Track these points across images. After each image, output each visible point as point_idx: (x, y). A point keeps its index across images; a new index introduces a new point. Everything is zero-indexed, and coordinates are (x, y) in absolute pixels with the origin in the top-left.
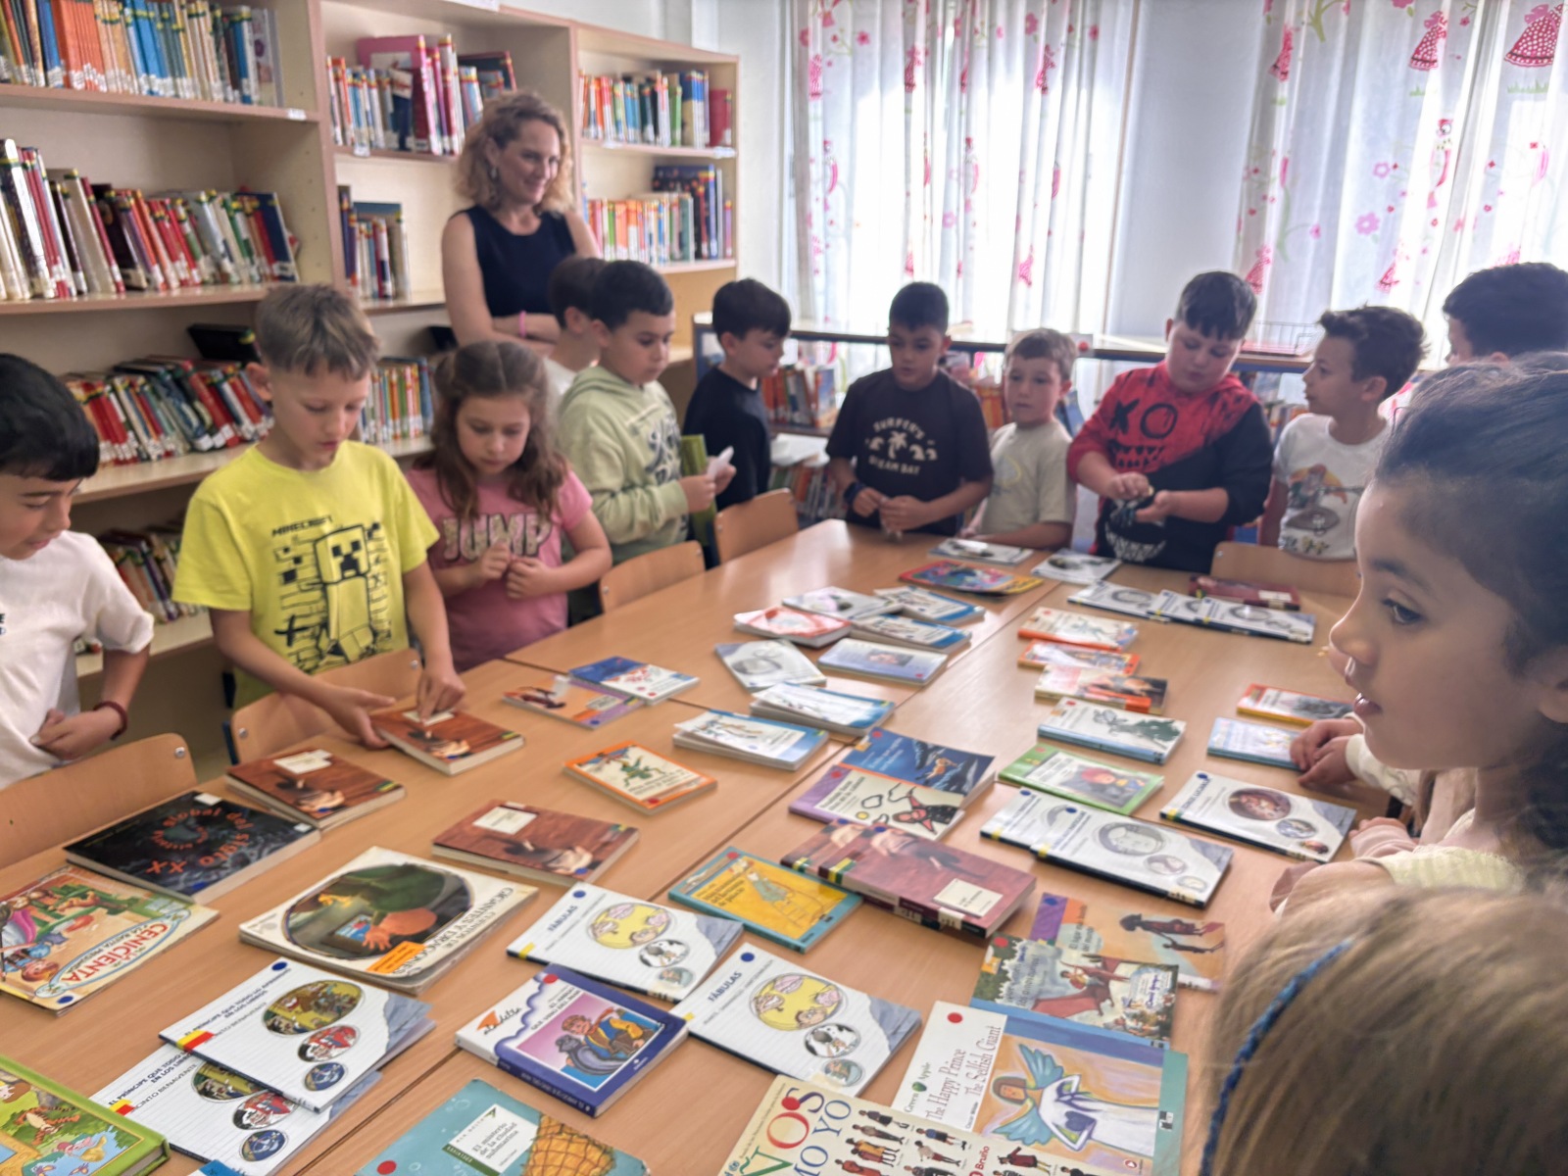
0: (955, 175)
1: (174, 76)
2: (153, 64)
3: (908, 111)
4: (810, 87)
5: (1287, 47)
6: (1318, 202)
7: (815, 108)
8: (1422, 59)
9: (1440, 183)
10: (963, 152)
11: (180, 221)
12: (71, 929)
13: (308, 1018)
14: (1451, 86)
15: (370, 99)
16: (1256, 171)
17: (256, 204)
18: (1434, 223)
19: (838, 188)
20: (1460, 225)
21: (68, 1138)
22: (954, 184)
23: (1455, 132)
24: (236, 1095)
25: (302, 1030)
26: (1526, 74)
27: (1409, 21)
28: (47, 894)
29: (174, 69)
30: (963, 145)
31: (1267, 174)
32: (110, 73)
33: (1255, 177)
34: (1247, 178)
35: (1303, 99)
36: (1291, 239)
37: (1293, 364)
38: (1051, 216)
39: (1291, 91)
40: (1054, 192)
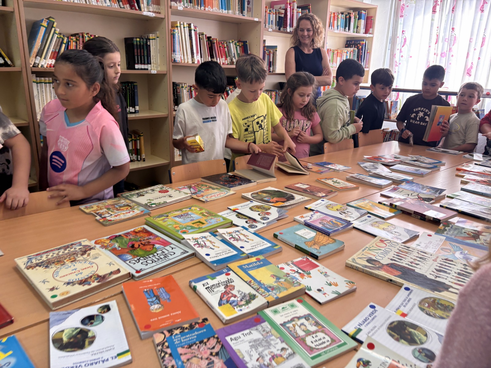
0: (447, 40)
1: (228, 10)
2: (224, 7)
3: (432, 20)
4: (400, 14)
7: (401, 20)
10: (451, 32)
11: (225, 48)
12: (205, 191)
13: (259, 210)
15: (273, 17)
17: (242, 44)
19: (405, 46)
21: (212, 217)
22: (446, 43)
24: (245, 219)
25: (258, 211)
28: (198, 185)
29: (228, 9)
30: (451, 30)
32: (214, 9)
38: (480, 53)
40: (482, 45)
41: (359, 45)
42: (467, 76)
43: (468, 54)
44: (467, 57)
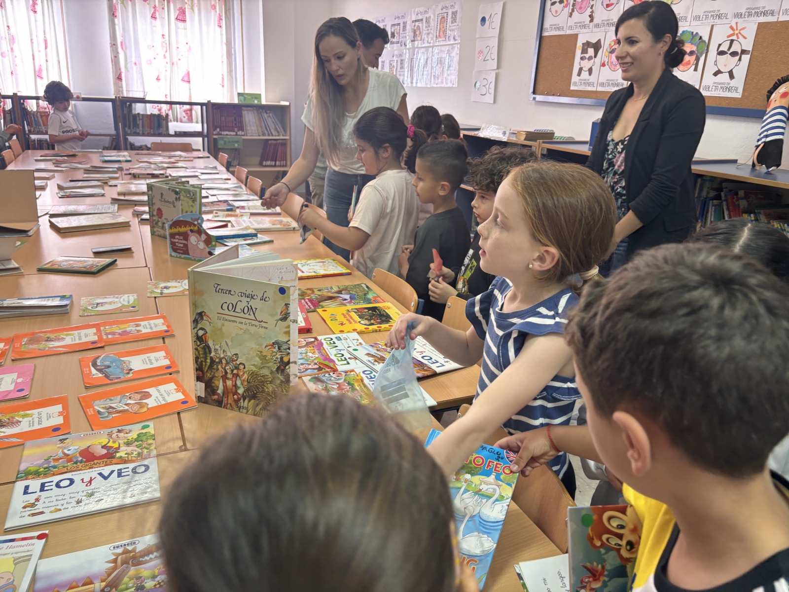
0: (4, 39)
5: (115, 9)
6: (134, 55)
8: (154, 17)
9: (166, 52)
10: (6, 30)
14: (163, 26)
16: (114, 45)
18: (167, 63)
20: (173, 64)
22: (4, 42)
23: (167, 37)
26: (181, 24)
27: (148, 7)
30: (6, 28)
31: (117, 45)
33: (114, 46)
34: (111, 46)
35: (123, 25)
36: (129, 65)
37: (143, 101)
38: (46, 55)
39: (119, 21)
40: (46, 48)
42: (38, 80)
43: (33, 55)
44: (34, 59)
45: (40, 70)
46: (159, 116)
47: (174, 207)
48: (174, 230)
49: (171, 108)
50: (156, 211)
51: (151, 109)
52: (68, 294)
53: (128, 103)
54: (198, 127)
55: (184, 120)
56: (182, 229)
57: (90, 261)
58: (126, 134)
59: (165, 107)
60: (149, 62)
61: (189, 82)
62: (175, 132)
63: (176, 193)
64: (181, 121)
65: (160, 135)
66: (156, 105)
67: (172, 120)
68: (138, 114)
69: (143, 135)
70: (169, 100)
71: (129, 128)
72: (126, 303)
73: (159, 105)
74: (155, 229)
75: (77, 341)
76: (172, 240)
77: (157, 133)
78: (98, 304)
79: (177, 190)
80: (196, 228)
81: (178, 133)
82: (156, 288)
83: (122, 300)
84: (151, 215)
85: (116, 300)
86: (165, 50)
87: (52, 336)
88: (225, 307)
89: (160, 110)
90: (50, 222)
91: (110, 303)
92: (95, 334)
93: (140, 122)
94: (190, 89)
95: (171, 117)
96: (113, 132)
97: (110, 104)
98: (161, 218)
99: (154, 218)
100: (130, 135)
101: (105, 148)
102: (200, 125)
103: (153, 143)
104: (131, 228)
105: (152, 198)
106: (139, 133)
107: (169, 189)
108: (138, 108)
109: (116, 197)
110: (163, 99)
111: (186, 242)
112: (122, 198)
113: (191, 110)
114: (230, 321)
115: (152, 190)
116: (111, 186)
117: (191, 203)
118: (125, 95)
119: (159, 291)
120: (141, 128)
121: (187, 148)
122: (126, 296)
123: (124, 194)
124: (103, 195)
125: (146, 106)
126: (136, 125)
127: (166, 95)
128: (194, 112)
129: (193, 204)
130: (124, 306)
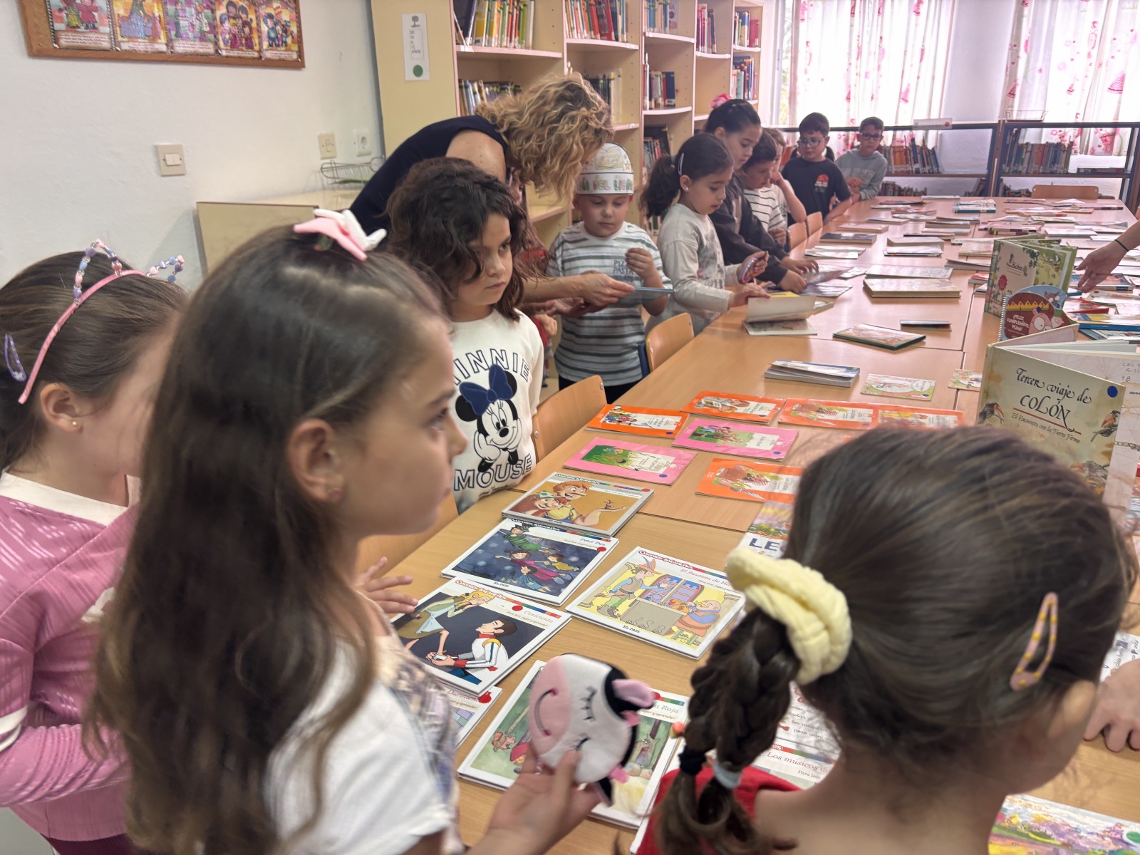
0: (873, 54)
3: (852, 26)
4: (801, 17)
6: (1041, 57)
7: (802, 26)
9: (1093, 48)
10: (878, 43)
14: (1097, 7)
16: (1015, 46)
18: (1090, 65)
19: (812, 64)
20: (1100, 65)
23: (1100, 25)
30: (879, 39)
31: (1019, 47)
33: (1015, 48)
34: (1011, 49)
35: (1035, 15)
36: (1030, 74)
37: (1039, 124)
38: (919, 71)
39: (1029, 11)
40: (921, 59)
41: (743, 65)
42: (902, 103)
43: (903, 72)
45: (907, 91)
46: (1059, 145)
47: (1025, 274)
48: (1015, 307)
49: (1081, 133)
50: (998, 279)
51: (1048, 137)
52: (855, 366)
53: (1015, 129)
54: (1119, 162)
55: (1098, 150)
56: (1026, 306)
57: (892, 333)
58: (1001, 173)
59: (1071, 132)
60: (1062, 67)
61: (1120, 91)
62: (1079, 169)
63: (1033, 255)
64: (1093, 153)
65: (1053, 174)
66: (1058, 129)
67: (1079, 151)
68: (1027, 144)
69: (1027, 174)
70: (1080, 120)
71: (1009, 165)
72: (918, 389)
73: (1063, 129)
74: (991, 305)
75: (849, 419)
76: (1009, 320)
77: (1048, 171)
78: (885, 384)
79: (1035, 251)
80: (1046, 307)
81: (1082, 171)
82: (964, 378)
83: (915, 384)
84: (991, 285)
85: (908, 383)
86: (1092, 44)
87: (825, 408)
88: (1026, 401)
89: (1062, 137)
90: (864, 283)
91: (900, 386)
92: (870, 416)
93: (1026, 156)
94: (1119, 102)
95: (1077, 147)
96: (985, 171)
97: (990, 131)
98: (1002, 289)
99: (994, 289)
100: (1008, 175)
101: (968, 194)
102: (1124, 158)
103: (1036, 186)
104: (960, 301)
105: (997, 261)
106: (1020, 172)
107: (1024, 249)
108: (1030, 136)
109: (956, 259)
110: (1072, 120)
111: (1027, 325)
112: (964, 261)
113: (1113, 135)
114: (1028, 422)
115: (999, 250)
116: (953, 244)
117: (1053, 271)
118: (1015, 118)
119: (966, 383)
120: (1025, 164)
121: (1088, 194)
122: (920, 382)
123: (967, 256)
124: (939, 256)
125: (1041, 132)
126: (1019, 160)
127: (1077, 114)
128: (1117, 138)
129: (1056, 273)
130: (914, 392)
